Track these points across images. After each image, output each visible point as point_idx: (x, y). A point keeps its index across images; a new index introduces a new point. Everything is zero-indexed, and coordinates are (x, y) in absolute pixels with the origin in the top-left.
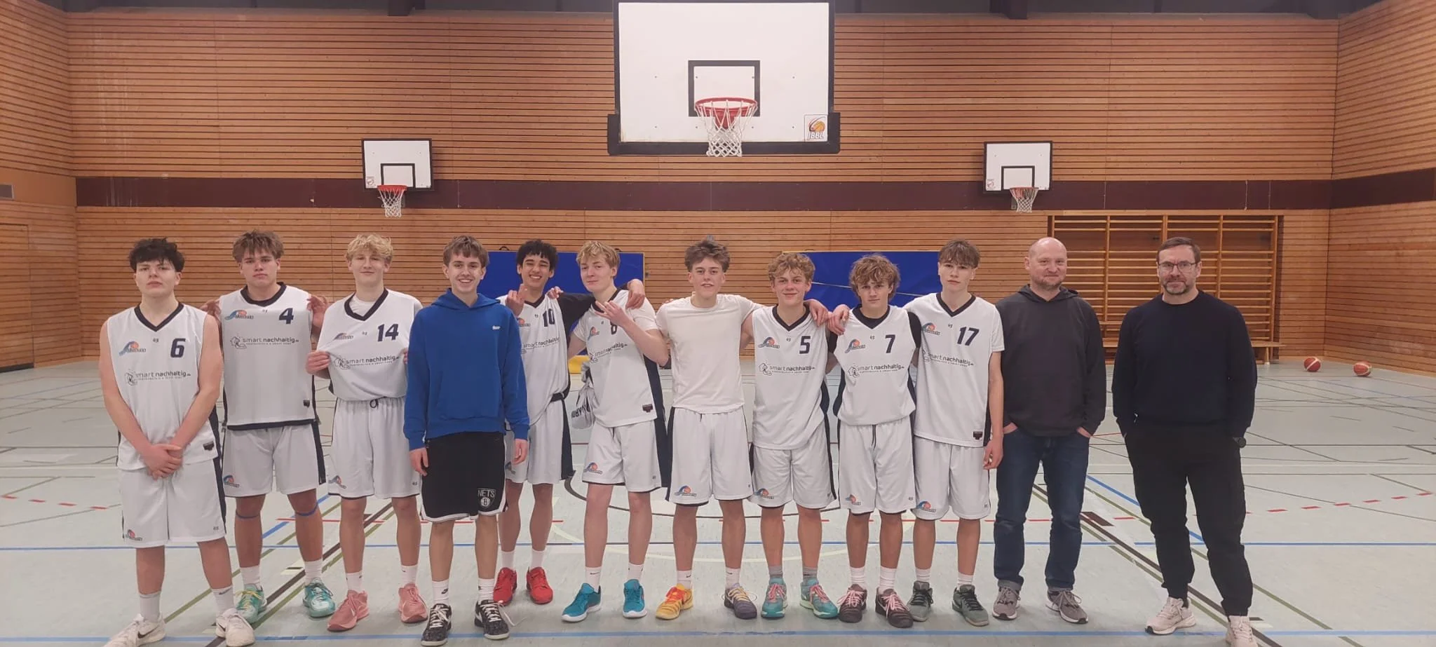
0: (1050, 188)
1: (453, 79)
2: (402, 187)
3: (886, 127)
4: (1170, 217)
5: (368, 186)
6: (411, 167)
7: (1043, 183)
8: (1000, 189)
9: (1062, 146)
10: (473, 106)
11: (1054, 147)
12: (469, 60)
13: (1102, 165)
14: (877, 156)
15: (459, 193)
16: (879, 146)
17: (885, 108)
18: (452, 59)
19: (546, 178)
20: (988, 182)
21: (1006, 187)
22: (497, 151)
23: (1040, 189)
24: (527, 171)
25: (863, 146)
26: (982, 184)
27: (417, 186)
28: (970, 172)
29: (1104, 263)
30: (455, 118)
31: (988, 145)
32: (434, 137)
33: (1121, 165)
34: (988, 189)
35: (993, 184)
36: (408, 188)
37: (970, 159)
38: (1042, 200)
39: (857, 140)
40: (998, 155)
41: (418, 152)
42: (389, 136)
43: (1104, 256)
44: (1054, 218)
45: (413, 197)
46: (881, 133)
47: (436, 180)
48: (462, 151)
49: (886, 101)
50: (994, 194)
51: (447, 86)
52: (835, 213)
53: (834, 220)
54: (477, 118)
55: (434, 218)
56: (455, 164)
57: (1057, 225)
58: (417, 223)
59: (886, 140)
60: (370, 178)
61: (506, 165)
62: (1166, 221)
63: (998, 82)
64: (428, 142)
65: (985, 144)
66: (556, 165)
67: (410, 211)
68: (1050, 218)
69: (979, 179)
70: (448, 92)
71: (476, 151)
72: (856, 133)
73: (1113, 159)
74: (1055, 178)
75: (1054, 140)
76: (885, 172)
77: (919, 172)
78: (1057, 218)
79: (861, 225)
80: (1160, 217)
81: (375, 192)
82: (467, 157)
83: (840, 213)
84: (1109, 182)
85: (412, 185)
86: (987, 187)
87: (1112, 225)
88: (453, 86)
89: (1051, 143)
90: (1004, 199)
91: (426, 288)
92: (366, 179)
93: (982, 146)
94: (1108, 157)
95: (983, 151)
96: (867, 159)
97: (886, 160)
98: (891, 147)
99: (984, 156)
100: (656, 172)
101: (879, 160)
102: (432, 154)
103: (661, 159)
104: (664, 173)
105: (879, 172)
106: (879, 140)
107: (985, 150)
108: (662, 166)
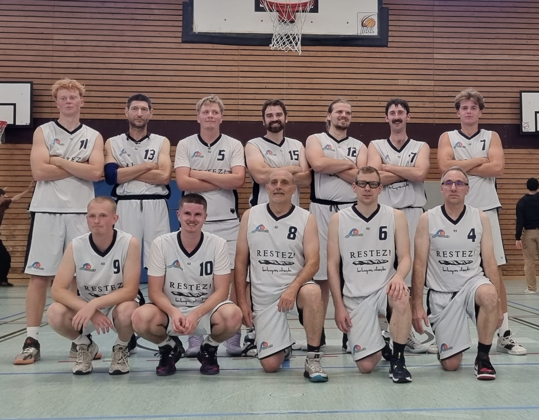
1: (55, 31)
2: (3, 124)
3: (437, 78)
6: (13, 106)
8: (534, 131)
10: (72, 54)
12: (70, 15)
14: (430, 102)
16: (431, 94)
17: (436, 62)
18: (57, 14)
20: (524, 125)
21: (538, 129)
25: (417, 94)
26: (519, 126)
27: (17, 124)
28: (509, 116)
30: (56, 65)
31: (523, 94)
32: (35, 81)
34: (524, 130)
35: (529, 126)
36: (9, 125)
37: (508, 105)
39: (413, 88)
40: (531, 102)
41: (20, 94)
45: (13, 133)
46: (432, 83)
47: (34, 119)
49: (436, 56)
50: (529, 134)
51: (50, 37)
54: (75, 65)
59: (436, 88)
61: (100, 105)
63: (530, 42)
64: (29, 85)
65: (521, 92)
67: (9, 146)
69: (518, 122)
70: (50, 42)
72: (411, 82)
76: (437, 116)
85: (12, 123)
86: (523, 129)
88: (56, 37)
95: (519, 99)
96: (421, 105)
97: (437, 105)
98: (440, 94)
99: (520, 103)
100: (236, 113)
101: (432, 105)
102: (32, 95)
103: (241, 102)
104: (243, 113)
105: (431, 115)
106: (432, 88)
107: (521, 98)
108: (241, 108)
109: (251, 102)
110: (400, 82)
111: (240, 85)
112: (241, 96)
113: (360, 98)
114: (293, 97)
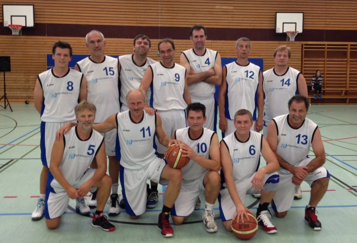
0: (303, 32)
2: (20, 26)
3: (235, 5)
4: (351, 45)
5: (5, 25)
6: (25, 17)
7: (300, 30)
8: (281, 32)
9: (308, 15)
11: (304, 15)
13: (324, 23)
14: (231, 17)
15: (46, 29)
16: (232, 13)
19: (86, 23)
20: (277, 29)
21: (285, 31)
22: (64, 11)
23: (299, 32)
24: (77, 20)
25: (225, 13)
26: (275, 30)
27: (27, 26)
28: (270, 25)
29: (324, 64)
31: (278, 14)
32: (35, 4)
33: (331, 23)
34: (277, 32)
35: (279, 30)
36: (23, 26)
37: (269, 19)
38: (299, 37)
39: (223, 10)
40: (281, 18)
41: (28, 11)
42: (15, 3)
43: (324, 61)
44: (304, 45)
45: (25, 31)
46: (232, 8)
47: (36, 23)
48: (48, 10)
50: (279, 34)
52: (213, 41)
53: (213, 44)
55: (36, 40)
56: (45, 16)
57: (305, 48)
58: (27, 43)
59: (235, 11)
60: (5, 22)
62: (349, 47)
64: (32, 7)
65: (276, 13)
66: (90, 18)
68: (302, 45)
69: (273, 28)
71: (54, 11)
72: (222, 7)
73: (328, 20)
74: (305, 28)
75: (304, 12)
76: (234, 24)
77: (248, 25)
78: (305, 45)
79: (224, 47)
80: (347, 45)
81: (7, 28)
82: (51, 13)
83: (215, 41)
84: (327, 31)
85: (25, 25)
86: (277, 31)
87: (328, 48)
89: (303, 13)
90: (283, 37)
91: (31, 72)
92: (4, 22)
93: (275, 14)
94: (326, 20)
95: (275, 16)
96: (226, 19)
97: (234, 19)
98: (236, 13)
99: (276, 18)
100: (136, 22)
101: (232, 19)
102: (34, 12)
103: (138, 16)
104: (139, 22)
105: (231, 24)
106: (232, 11)
107: (276, 15)
108: (138, 19)
109: (143, 16)
110: (217, 7)
111: (138, 8)
112: (138, 14)
113: (197, 15)
114: (164, 14)
